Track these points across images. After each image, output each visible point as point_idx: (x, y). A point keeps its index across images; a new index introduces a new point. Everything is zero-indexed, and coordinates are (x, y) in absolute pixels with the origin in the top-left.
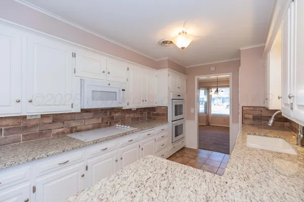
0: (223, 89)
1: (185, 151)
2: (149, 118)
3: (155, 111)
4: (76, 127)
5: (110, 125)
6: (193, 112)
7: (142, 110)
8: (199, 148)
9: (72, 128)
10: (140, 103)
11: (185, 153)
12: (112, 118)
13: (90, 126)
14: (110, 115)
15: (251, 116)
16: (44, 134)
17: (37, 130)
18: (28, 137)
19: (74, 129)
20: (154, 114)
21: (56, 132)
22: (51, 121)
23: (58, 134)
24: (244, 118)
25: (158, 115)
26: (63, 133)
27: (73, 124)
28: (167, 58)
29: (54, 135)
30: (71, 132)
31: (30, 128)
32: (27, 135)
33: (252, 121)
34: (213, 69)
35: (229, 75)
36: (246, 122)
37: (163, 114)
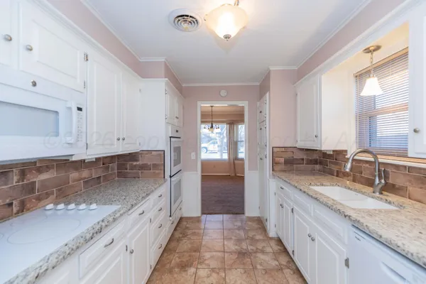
1: (185, 223)
2: (121, 175)
3: (137, 161)
5: (23, 209)
6: (193, 158)
8: (203, 214)
10: (112, 144)
12: (31, 188)
14: (22, 179)
15: (282, 160)
20: (133, 167)
24: (274, 163)
25: (144, 167)
28: (163, 60)
33: (283, 167)
34: (223, 93)
35: (244, 104)
36: (277, 168)
37: (155, 166)
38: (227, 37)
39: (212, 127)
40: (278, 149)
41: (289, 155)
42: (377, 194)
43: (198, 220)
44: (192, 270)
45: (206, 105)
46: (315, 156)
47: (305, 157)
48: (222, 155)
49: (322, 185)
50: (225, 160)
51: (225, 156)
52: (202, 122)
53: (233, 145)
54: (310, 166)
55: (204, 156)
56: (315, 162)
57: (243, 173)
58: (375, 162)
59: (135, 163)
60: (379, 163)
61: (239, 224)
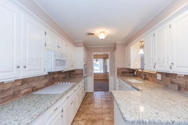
0: (100, 60)
3: (74, 72)
4: (36, 87)
5: (53, 83)
6: (91, 72)
7: (66, 72)
8: (94, 91)
9: (33, 88)
10: (70, 67)
11: (90, 95)
12: (54, 78)
13: (43, 85)
14: (53, 76)
15: (120, 72)
16: (17, 95)
17: (11, 92)
18: (5, 99)
19: (34, 89)
21: (24, 92)
22: (20, 84)
23: (25, 94)
24: (118, 73)
25: (77, 74)
26: (28, 92)
27: (34, 84)
28: (82, 41)
29: (23, 95)
30: (33, 91)
31: (6, 91)
32: (4, 98)
33: (121, 74)
34: (101, 49)
35: (109, 53)
36: (119, 75)
37: (80, 74)
38: (102, 39)
39: (97, 60)
40: (119, 69)
41: (123, 70)
42: (143, 81)
43: (93, 93)
44: (92, 104)
45: (95, 53)
46: (131, 71)
47: (128, 71)
48: (101, 71)
49: (131, 79)
50: (102, 73)
51: (102, 72)
52: (94, 58)
53: (105, 67)
54: (130, 74)
55: (95, 72)
56: (131, 73)
57: (108, 78)
58: (142, 72)
59: (74, 73)
60: (144, 72)
61: (107, 94)
